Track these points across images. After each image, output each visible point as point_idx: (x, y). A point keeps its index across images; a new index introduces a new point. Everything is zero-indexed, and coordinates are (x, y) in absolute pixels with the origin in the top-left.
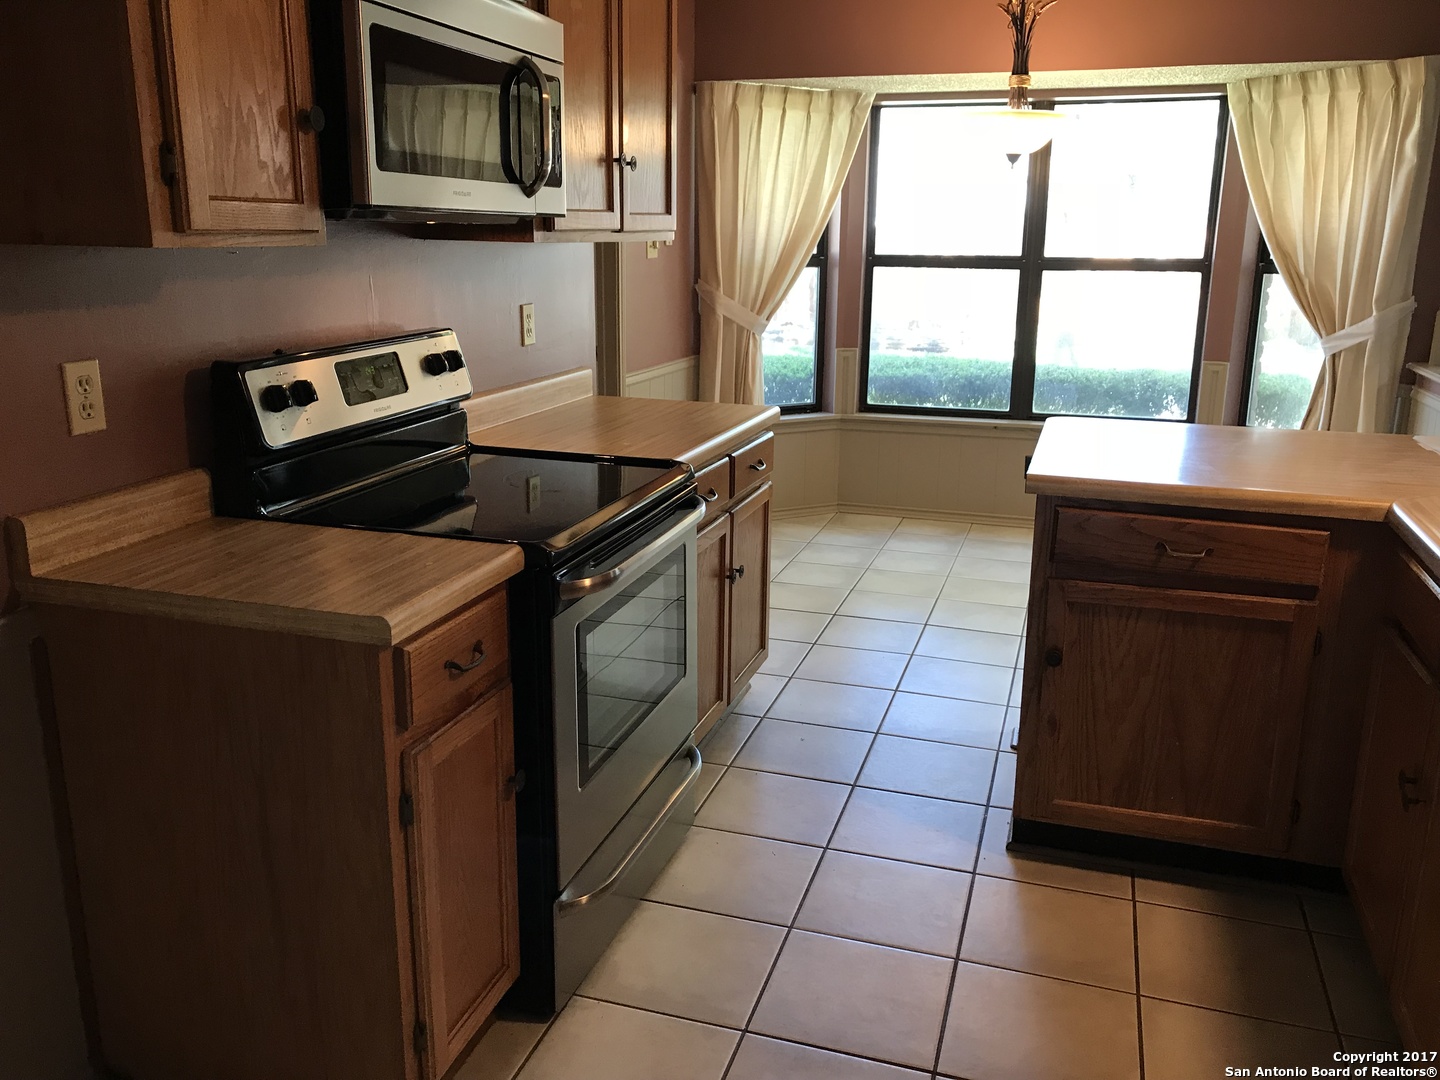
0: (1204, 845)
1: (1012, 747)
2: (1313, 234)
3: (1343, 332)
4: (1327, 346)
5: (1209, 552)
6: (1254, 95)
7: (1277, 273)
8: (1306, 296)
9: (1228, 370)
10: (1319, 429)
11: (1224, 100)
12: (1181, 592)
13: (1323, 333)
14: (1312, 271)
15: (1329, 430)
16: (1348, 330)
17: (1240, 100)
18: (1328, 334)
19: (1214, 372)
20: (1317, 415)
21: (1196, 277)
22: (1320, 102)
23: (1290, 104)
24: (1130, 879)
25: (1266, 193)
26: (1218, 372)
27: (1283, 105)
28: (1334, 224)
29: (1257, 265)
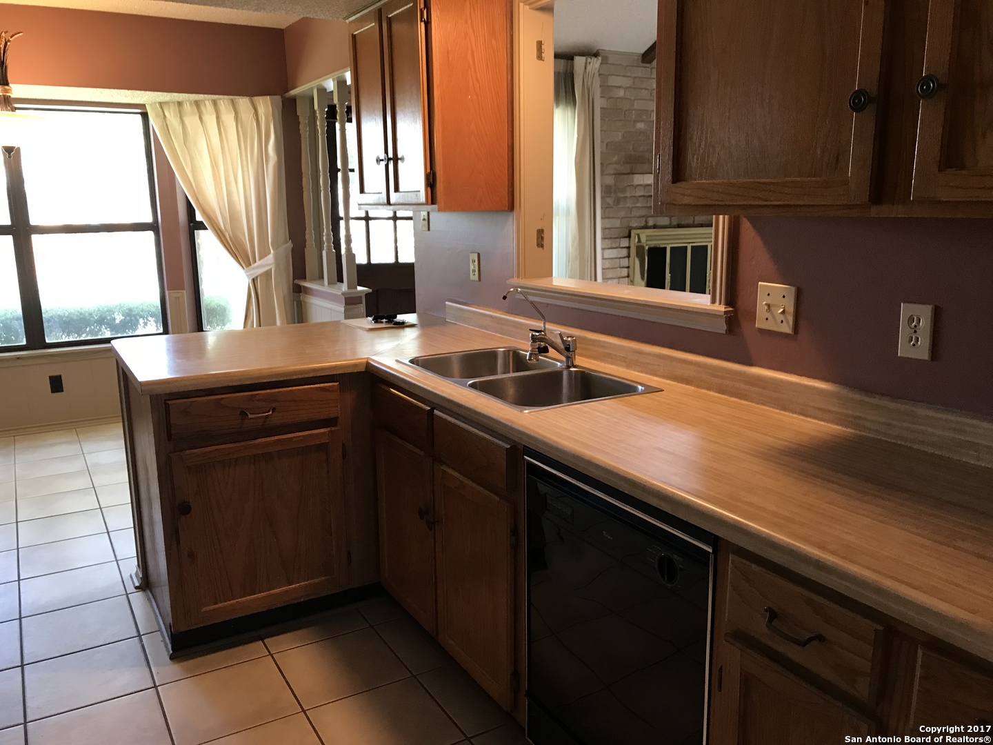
0: (302, 600)
1: (136, 588)
2: (224, 204)
3: (256, 264)
4: (248, 273)
5: (274, 410)
6: (167, 114)
7: (206, 229)
8: (228, 243)
9: (185, 295)
10: (255, 326)
11: (145, 116)
12: (260, 440)
13: (244, 266)
14: (229, 227)
15: (260, 326)
16: (258, 263)
17: (157, 116)
18: (247, 266)
19: (176, 298)
20: (251, 318)
21: (150, 235)
22: (211, 119)
23: (192, 121)
24: (261, 642)
25: (188, 177)
26: (179, 298)
27: (187, 120)
28: (236, 198)
29: (189, 226)
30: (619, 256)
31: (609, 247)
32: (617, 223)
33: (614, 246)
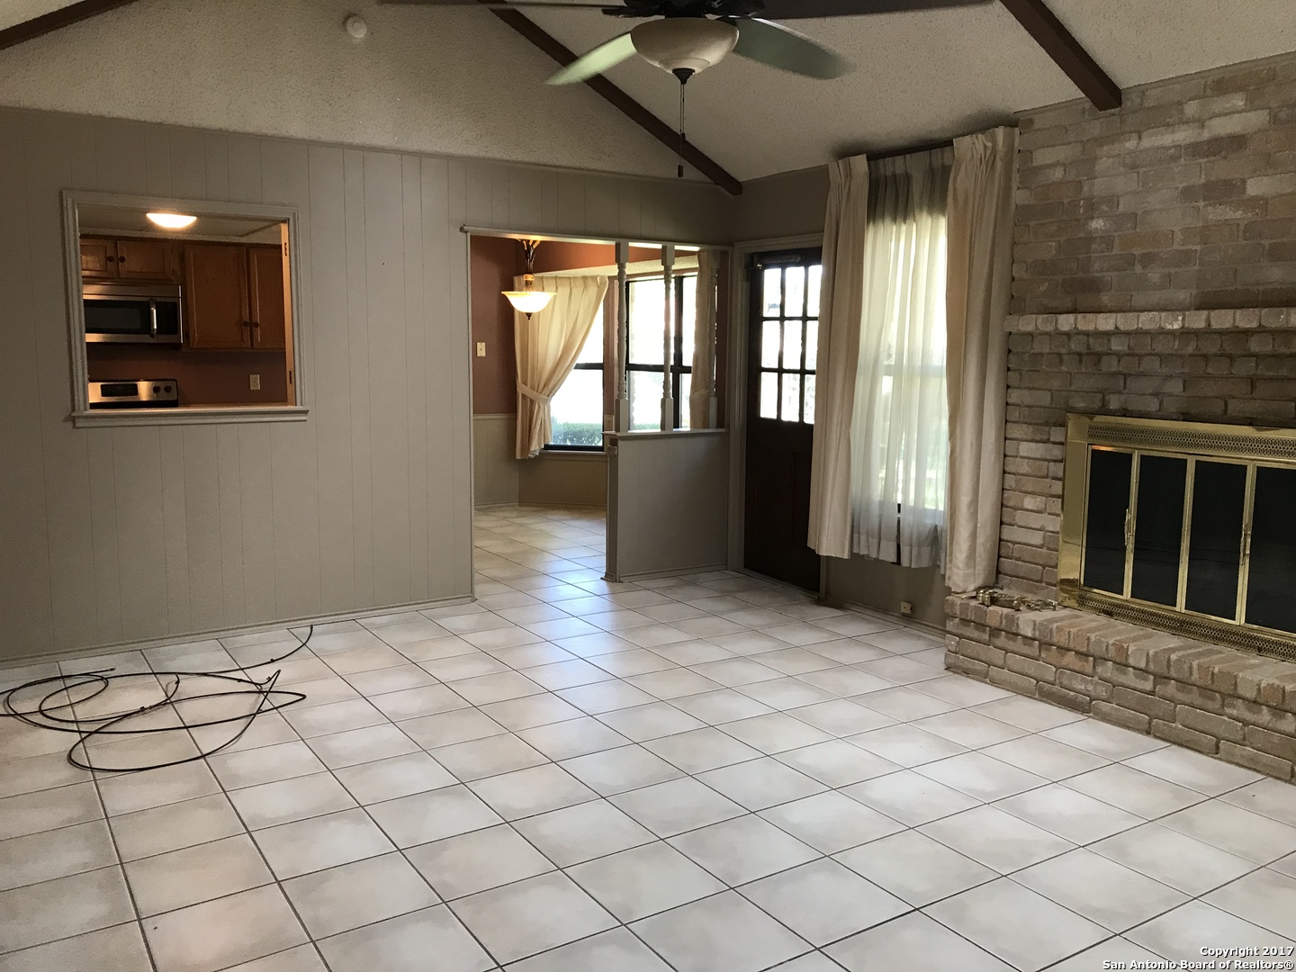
30: (1048, 458)
31: (1030, 438)
32: (1045, 399)
33: (1038, 438)
